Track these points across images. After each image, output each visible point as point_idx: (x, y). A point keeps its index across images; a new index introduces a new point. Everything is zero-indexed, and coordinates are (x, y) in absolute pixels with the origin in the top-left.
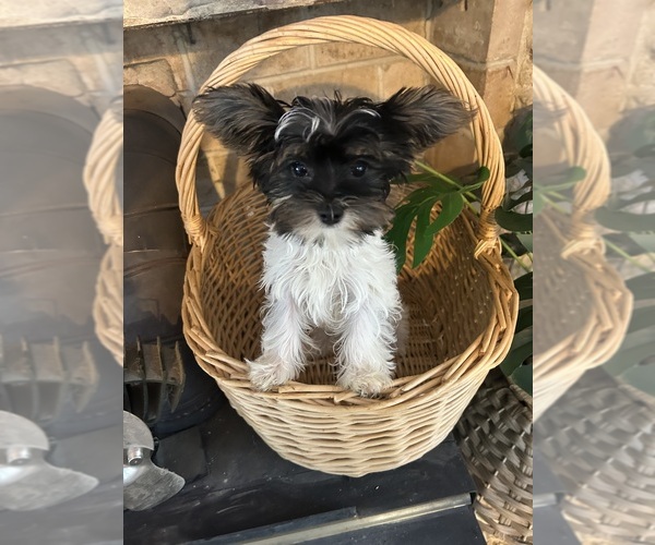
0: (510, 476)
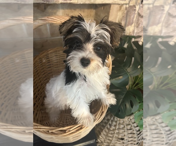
0: (107, 131)
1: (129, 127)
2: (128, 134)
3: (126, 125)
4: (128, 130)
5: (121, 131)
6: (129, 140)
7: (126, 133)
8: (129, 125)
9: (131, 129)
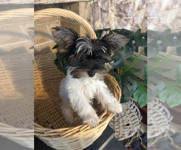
1: (128, 112)
2: (130, 117)
3: (126, 111)
4: (128, 114)
5: (124, 118)
6: (133, 123)
7: (128, 118)
8: (128, 109)
9: (131, 113)
